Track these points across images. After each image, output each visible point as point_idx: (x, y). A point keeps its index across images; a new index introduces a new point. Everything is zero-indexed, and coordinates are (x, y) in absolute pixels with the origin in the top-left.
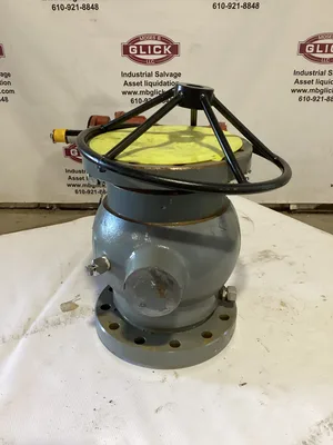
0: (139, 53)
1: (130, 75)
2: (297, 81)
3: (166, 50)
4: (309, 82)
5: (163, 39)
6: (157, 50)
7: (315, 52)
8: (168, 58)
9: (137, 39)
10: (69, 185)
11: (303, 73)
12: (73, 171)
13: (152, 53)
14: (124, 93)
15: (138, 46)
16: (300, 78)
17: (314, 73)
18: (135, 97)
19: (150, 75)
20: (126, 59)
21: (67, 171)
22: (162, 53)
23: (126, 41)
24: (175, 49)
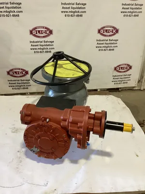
0: (36, 33)
1: (34, 42)
2: (98, 44)
3: (47, 32)
4: (102, 44)
5: (46, 28)
6: (44, 32)
7: (104, 32)
8: (48, 35)
9: (36, 28)
10: (9, 86)
11: (100, 40)
12: (11, 81)
13: (42, 33)
14: (31, 49)
15: (36, 31)
16: (99, 42)
17: (104, 40)
18: (36, 50)
19: (41, 42)
20: (31, 36)
21: (8, 81)
22: (46, 34)
23: (31, 29)
24: (51, 32)
